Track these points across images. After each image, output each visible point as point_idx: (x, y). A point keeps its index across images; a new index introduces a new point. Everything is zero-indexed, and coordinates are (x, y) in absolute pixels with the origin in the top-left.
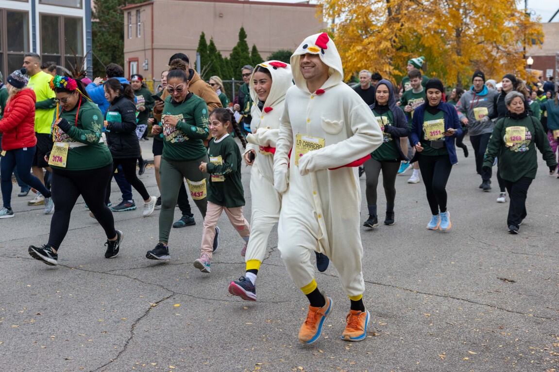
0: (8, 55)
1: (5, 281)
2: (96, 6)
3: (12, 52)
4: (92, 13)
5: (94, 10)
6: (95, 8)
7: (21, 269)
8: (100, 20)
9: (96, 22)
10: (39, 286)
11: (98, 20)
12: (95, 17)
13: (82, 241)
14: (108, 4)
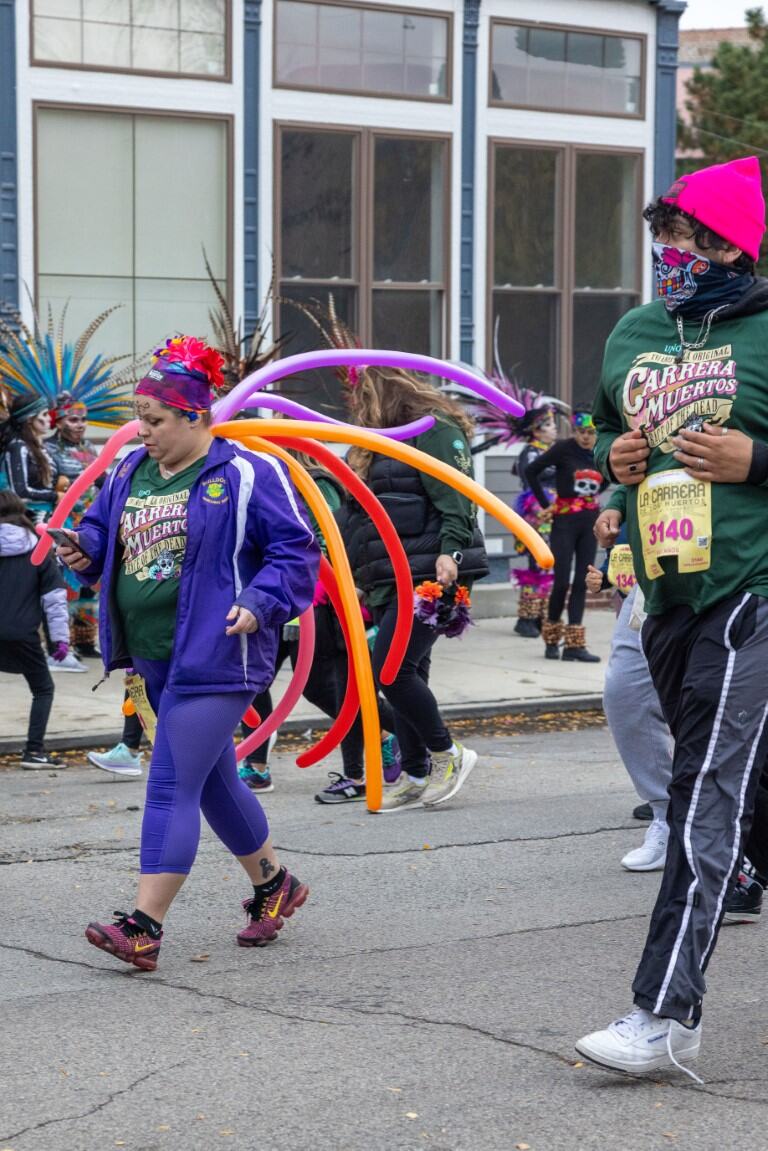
0: (376, 291)
1: (345, 1095)
2: (695, 102)
3: (388, 283)
4: (680, 128)
5: (686, 116)
6: (690, 107)
7: (401, 1056)
8: (706, 151)
9: (691, 161)
10: (459, 1118)
11: (698, 154)
12: (689, 144)
13: (613, 965)
14: (738, 92)
